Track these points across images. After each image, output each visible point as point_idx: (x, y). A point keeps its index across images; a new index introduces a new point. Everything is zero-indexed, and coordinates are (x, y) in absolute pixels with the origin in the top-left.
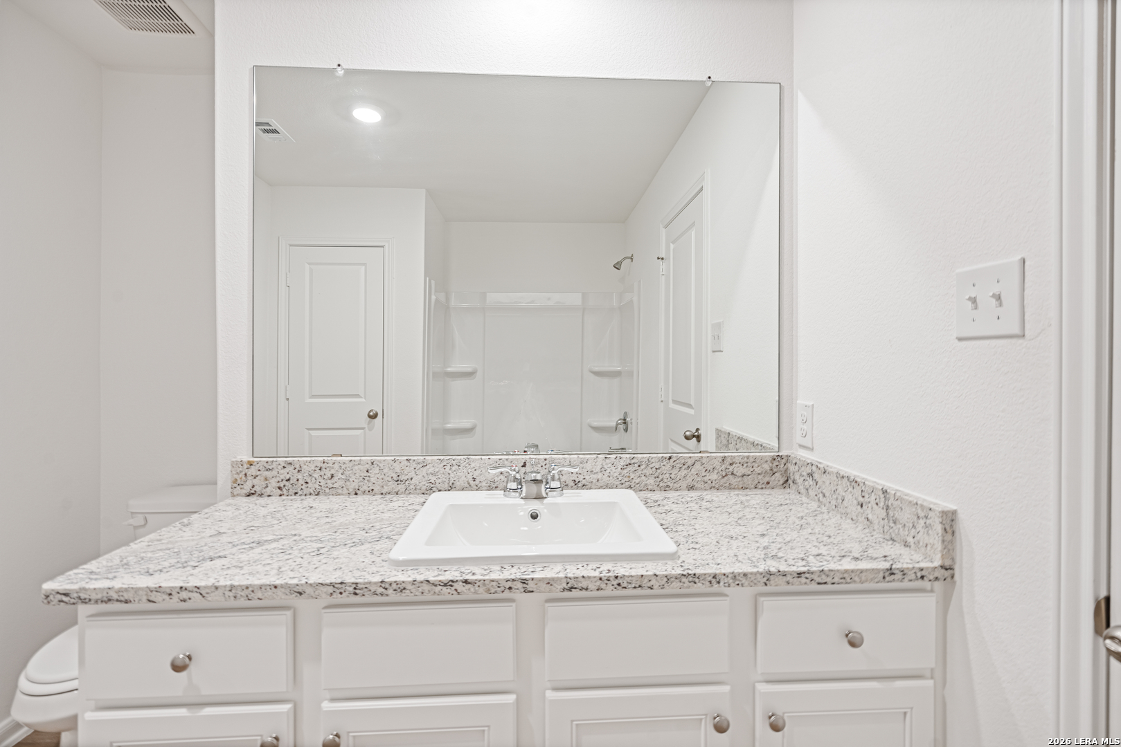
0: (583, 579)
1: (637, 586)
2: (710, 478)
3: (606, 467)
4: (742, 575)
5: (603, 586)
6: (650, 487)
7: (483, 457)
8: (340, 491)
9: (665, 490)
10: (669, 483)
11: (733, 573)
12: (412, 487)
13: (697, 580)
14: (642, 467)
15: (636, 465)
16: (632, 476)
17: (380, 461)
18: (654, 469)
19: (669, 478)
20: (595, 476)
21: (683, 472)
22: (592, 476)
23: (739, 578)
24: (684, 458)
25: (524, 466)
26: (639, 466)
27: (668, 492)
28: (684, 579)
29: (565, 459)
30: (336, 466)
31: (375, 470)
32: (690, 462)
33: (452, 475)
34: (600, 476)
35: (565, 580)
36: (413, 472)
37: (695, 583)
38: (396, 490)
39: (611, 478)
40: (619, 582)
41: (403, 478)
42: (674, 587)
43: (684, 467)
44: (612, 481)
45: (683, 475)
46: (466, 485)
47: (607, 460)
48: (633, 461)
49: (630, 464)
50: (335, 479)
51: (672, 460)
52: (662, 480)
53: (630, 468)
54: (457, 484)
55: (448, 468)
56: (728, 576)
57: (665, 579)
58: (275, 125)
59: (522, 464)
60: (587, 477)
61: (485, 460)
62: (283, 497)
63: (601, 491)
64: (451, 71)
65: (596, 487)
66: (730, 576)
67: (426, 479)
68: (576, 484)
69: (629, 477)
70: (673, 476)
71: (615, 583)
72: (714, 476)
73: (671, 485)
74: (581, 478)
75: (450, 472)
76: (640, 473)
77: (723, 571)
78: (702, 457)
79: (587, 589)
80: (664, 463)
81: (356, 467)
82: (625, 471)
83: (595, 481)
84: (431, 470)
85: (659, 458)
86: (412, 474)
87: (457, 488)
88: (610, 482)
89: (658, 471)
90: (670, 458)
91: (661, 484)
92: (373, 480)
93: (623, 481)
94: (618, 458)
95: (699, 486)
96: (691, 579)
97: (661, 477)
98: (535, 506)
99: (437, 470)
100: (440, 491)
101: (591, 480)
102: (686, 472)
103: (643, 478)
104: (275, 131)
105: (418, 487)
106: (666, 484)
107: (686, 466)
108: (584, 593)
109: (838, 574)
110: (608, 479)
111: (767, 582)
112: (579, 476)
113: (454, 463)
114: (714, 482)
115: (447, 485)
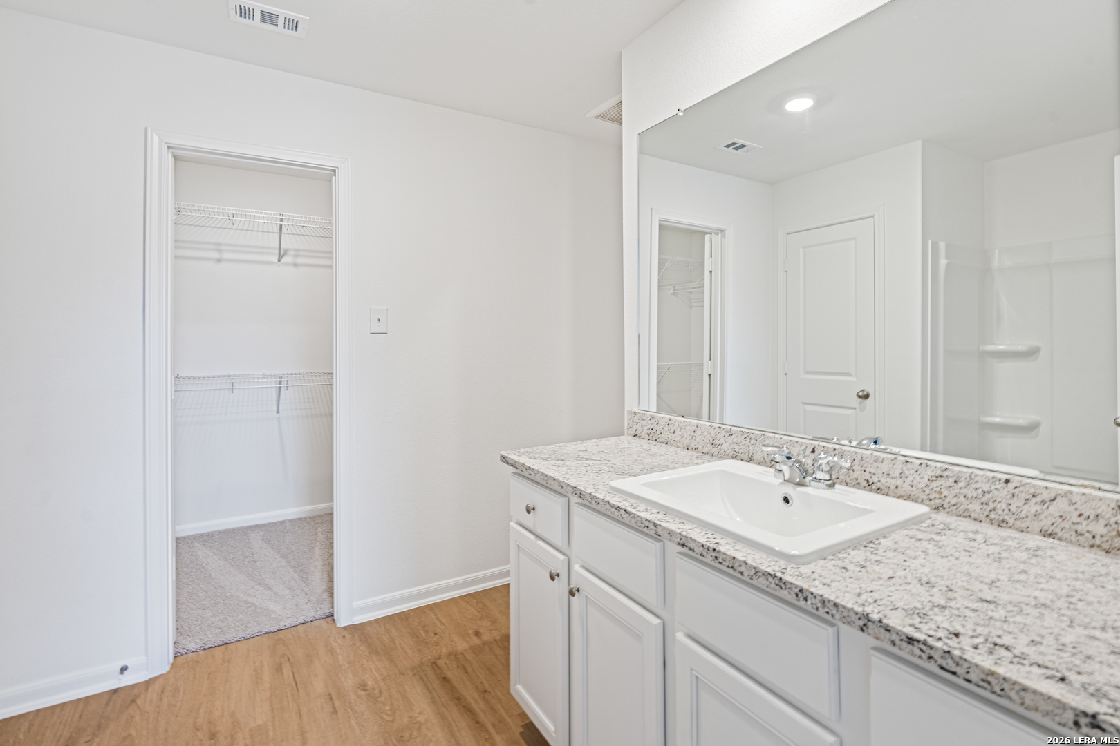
0: (690, 541)
1: (730, 566)
2: (1089, 528)
3: (907, 473)
4: (832, 604)
5: (705, 553)
6: (973, 515)
7: (777, 436)
8: (679, 444)
9: (999, 526)
10: (1007, 518)
11: (821, 596)
12: (722, 452)
13: (783, 586)
14: (960, 485)
15: (951, 480)
16: (945, 493)
17: (701, 425)
18: (980, 491)
19: (1006, 511)
20: (893, 481)
21: (1033, 508)
22: (889, 480)
23: (829, 605)
24: (1034, 486)
25: (813, 451)
26: (955, 482)
27: (1003, 529)
28: (770, 579)
29: (856, 453)
30: (676, 424)
31: (698, 432)
32: (1046, 495)
33: (751, 448)
34: (899, 482)
35: (679, 536)
36: (723, 439)
37: (781, 588)
38: (712, 452)
39: (914, 488)
40: (717, 556)
41: (716, 442)
42: (762, 582)
43: (1034, 500)
44: (914, 492)
45: (1033, 511)
46: (762, 460)
47: (909, 465)
48: (945, 474)
49: (941, 476)
50: (676, 434)
51: (1011, 485)
52: (994, 509)
53: (940, 482)
54: (755, 457)
55: (748, 440)
56: (815, 597)
57: (753, 571)
58: (740, 142)
59: (811, 450)
60: (883, 480)
61: (778, 438)
62: (650, 441)
63: (900, 501)
64: (752, 73)
65: (893, 495)
66: (818, 598)
67: (732, 447)
68: (869, 485)
69: (940, 493)
70: (1013, 508)
71: (714, 554)
72: (1099, 529)
73: (1011, 522)
74: (875, 479)
75: (750, 444)
76: (958, 491)
77: (813, 590)
78: (1071, 492)
79: (693, 551)
80: (998, 487)
81: (688, 427)
82: (934, 484)
83: (893, 487)
84: (735, 440)
85: (987, 477)
86: (722, 441)
87: (755, 461)
88: (913, 493)
89: (987, 496)
90: (1007, 481)
91: (993, 515)
92: (698, 440)
93: (932, 497)
94: (924, 465)
95: (1066, 535)
96: (777, 582)
97: (992, 505)
98: (789, 490)
99: (740, 441)
100: (742, 460)
101: (887, 484)
102: (1038, 508)
103: (962, 499)
104: (742, 146)
105: (727, 453)
106: (1001, 518)
107: (1038, 499)
108: (690, 552)
109: (977, 671)
110: (910, 488)
111: (864, 628)
112: (873, 476)
113: (753, 436)
114: (1098, 537)
115: (747, 456)
